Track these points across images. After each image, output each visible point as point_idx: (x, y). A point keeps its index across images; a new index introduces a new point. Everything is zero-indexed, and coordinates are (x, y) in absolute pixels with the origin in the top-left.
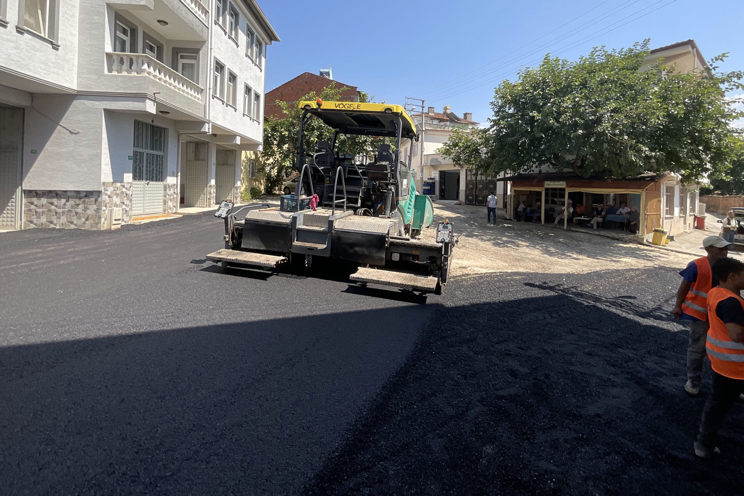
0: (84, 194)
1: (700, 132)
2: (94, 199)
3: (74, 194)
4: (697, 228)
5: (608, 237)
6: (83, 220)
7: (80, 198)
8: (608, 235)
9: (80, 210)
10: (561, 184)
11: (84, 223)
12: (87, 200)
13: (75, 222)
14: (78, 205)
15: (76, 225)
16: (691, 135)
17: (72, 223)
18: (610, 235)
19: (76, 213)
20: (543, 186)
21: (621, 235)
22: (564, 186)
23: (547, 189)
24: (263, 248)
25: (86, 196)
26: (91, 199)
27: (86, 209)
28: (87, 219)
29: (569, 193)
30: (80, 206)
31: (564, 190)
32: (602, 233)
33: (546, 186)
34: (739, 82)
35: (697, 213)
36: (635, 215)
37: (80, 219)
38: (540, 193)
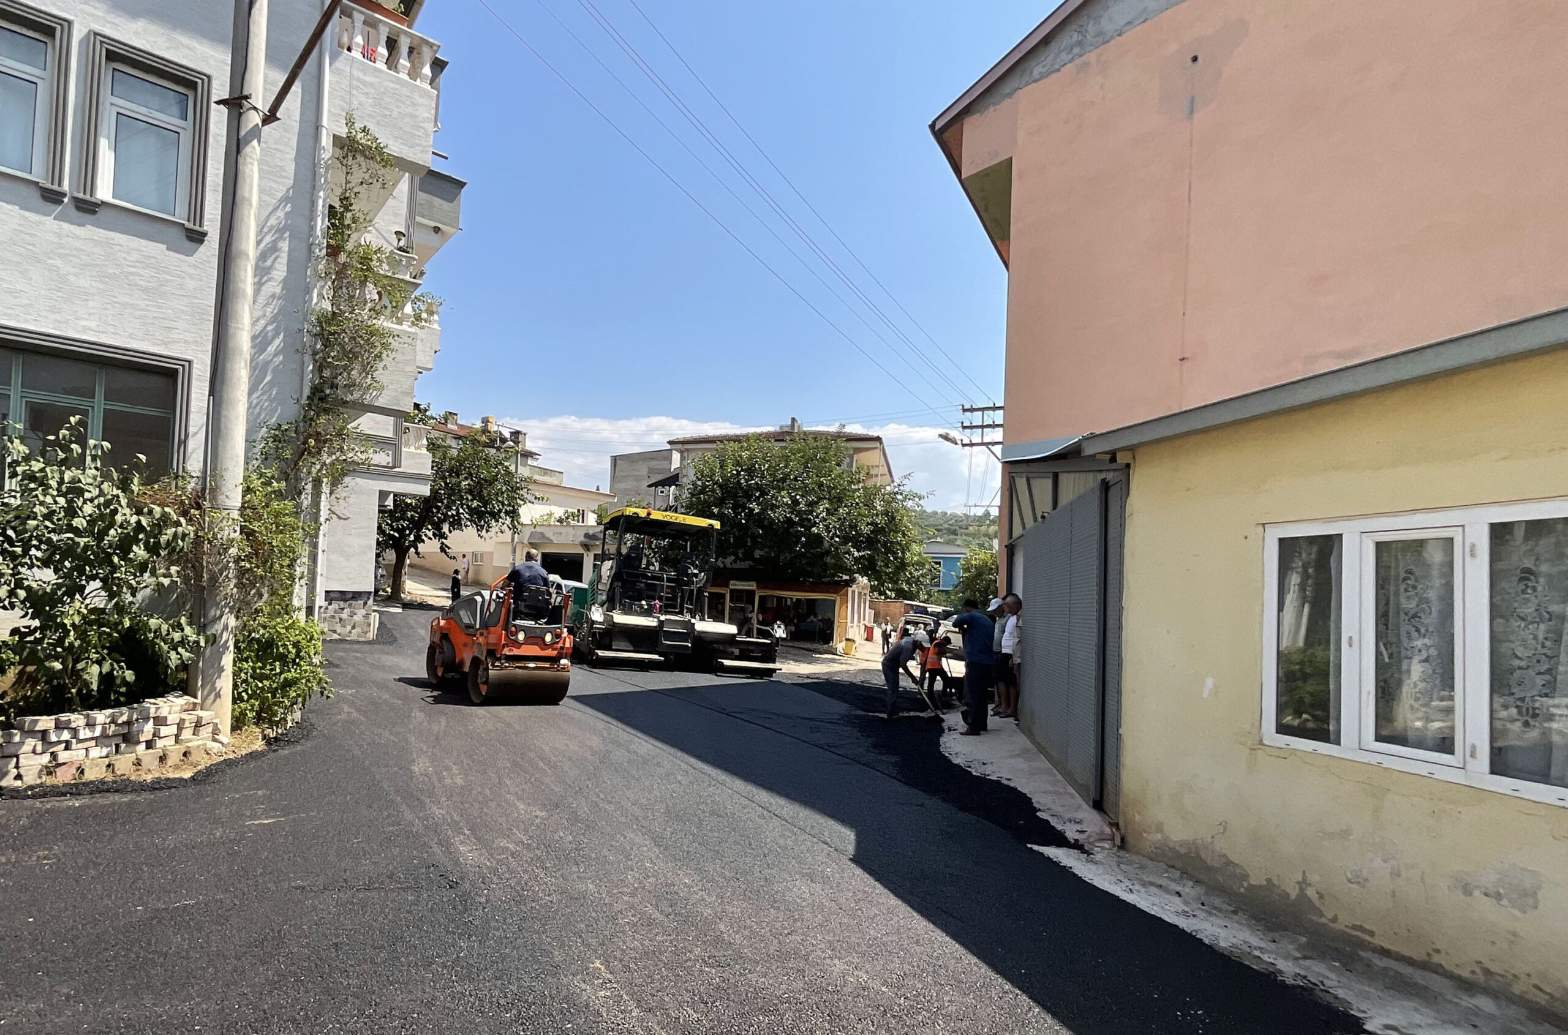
0: (351, 596)
1: (892, 542)
2: (362, 602)
3: (339, 595)
4: (867, 640)
5: (803, 649)
6: (349, 628)
7: (345, 601)
8: (802, 646)
9: (345, 615)
10: (751, 586)
11: (350, 632)
12: (353, 602)
13: (339, 631)
14: (343, 609)
15: (339, 635)
16: (885, 545)
17: (335, 632)
18: (805, 647)
19: (341, 619)
20: (727, 586)
21: (815, 646)
22: (754, 588)
23: (732, 591)
24: (632, 648)
25: (353, 598)
26: (359, 602)
27: (351, 616)
28: (354, 627)
29: (760, 597)
30: (345, 611)
31: (751, 594)
32: (796, 644)
33: (731, 587)
34: (920, 502)
35: (866, 623)
36: (829, 624)
37: (345, 627)
38: (723, 596)
